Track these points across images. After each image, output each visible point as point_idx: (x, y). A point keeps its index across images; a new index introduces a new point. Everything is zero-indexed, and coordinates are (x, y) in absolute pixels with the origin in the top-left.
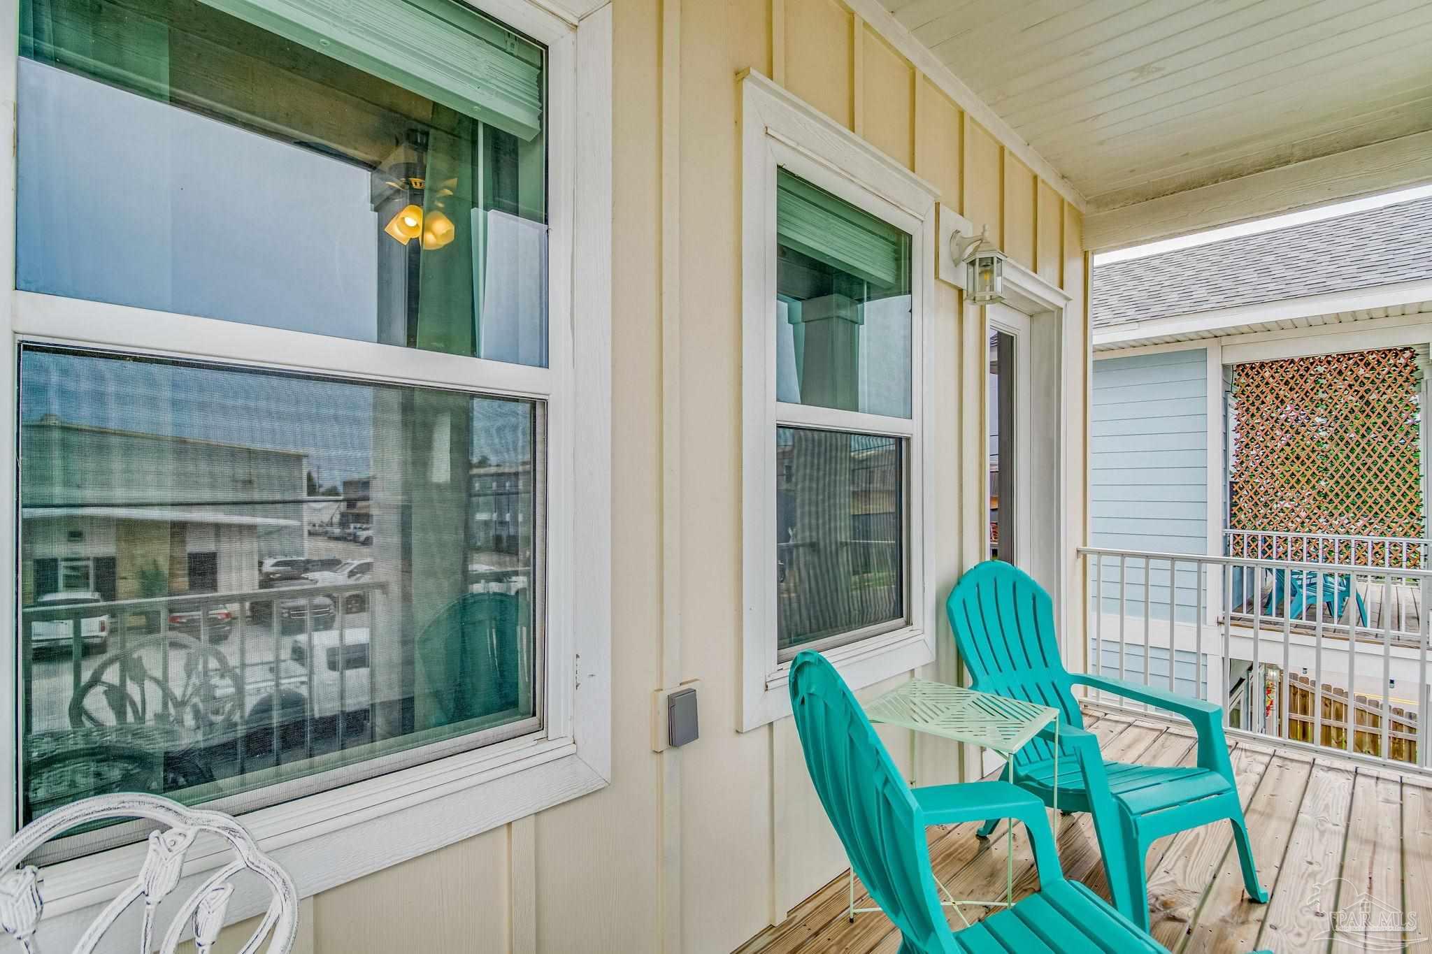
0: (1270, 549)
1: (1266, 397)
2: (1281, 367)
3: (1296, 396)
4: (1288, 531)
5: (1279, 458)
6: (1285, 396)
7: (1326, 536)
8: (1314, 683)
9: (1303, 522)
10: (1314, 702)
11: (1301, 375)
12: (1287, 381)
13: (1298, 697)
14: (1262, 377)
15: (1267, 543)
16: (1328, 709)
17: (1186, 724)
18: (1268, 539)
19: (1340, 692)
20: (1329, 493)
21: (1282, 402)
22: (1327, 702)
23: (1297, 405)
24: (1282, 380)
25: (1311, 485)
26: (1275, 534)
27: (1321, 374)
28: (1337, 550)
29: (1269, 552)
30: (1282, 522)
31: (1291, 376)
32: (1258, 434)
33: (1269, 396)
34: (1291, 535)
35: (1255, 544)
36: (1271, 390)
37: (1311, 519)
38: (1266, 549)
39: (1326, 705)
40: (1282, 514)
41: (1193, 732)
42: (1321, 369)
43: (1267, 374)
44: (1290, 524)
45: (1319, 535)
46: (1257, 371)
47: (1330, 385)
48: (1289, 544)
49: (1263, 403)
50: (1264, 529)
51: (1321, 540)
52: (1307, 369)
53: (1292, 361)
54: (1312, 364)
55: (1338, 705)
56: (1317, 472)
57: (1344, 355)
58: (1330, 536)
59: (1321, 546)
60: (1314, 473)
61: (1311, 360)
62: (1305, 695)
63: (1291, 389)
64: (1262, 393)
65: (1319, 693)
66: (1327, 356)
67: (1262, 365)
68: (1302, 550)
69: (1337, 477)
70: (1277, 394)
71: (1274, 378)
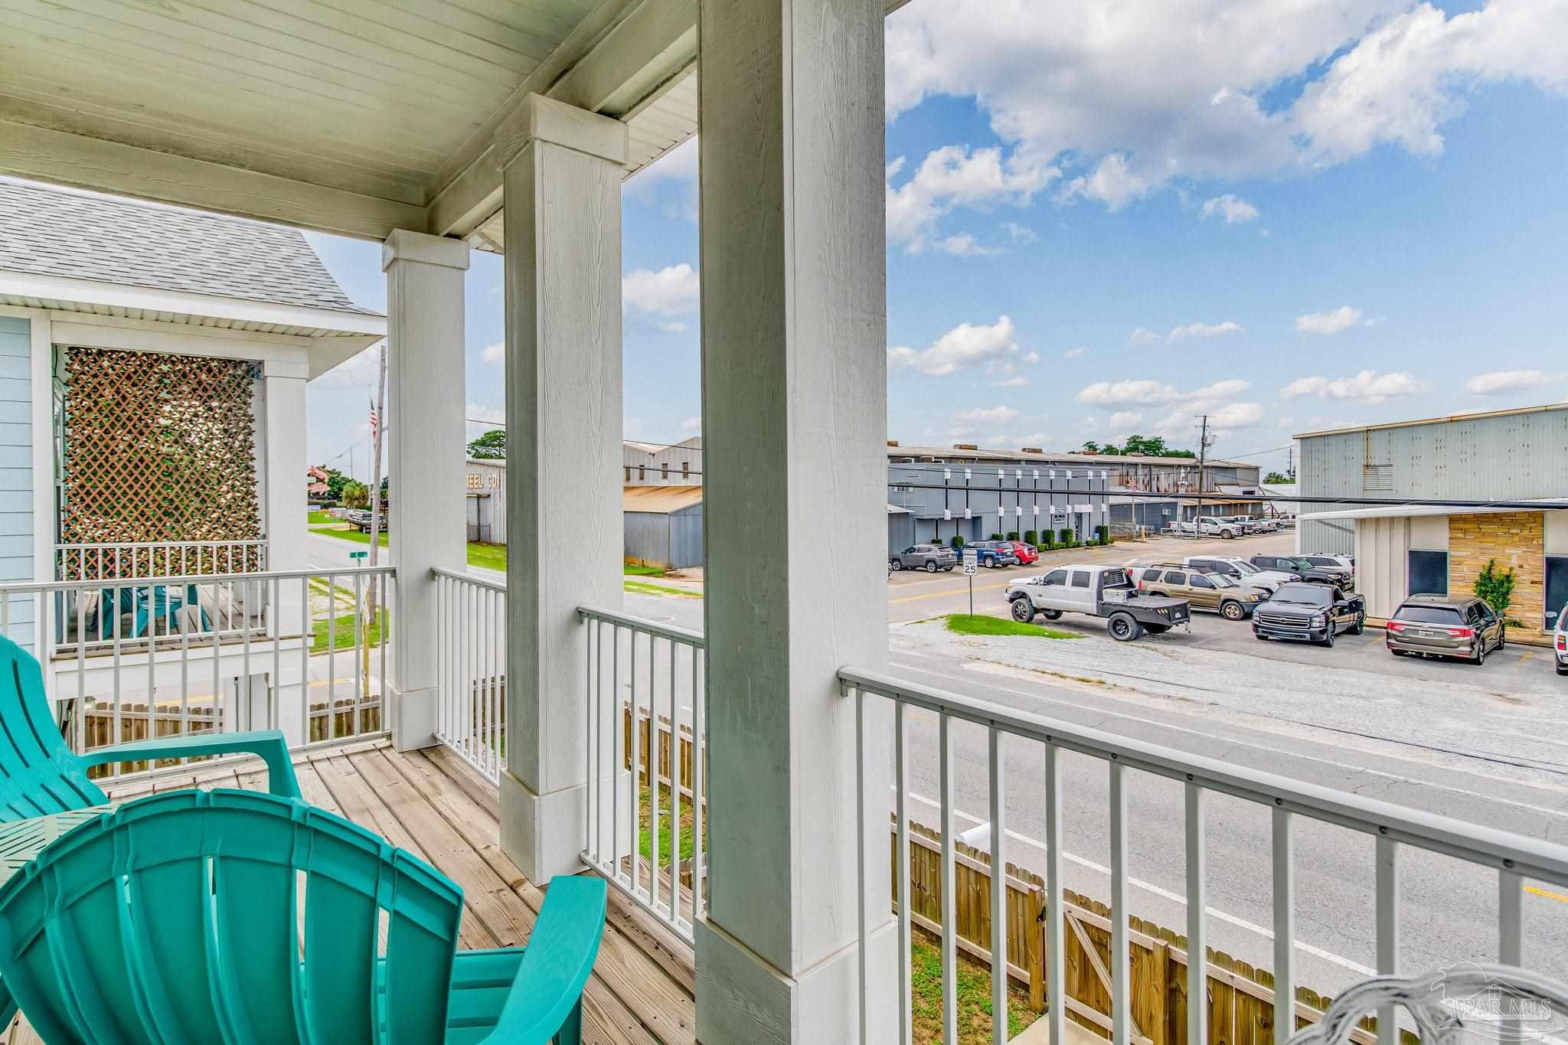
0: (112, 564)
1: (104, 390)
2: (123, 358)
3: (138, 393)
4: (132, 541)
5: (120, 460)
6: (127, 392)
7: (172, 544)
8: (112, 707)
9: (148, 531)
10: (113, 726)
11: (144, 371)
12: (129, 375)
13: (96, 727)
14: (100, 366)
15: (109, 558)
16: (128, 730)
17: (253, 759)
18: (109, 552)
19: (140, 708)
20: (175, 499)
21: (124, 398)
22: (128, 723)
23: (140, 403)
24: (123, 374)
25: (156, 490)
26: (117, 546)
27: (165, 373)
28: (184, 557)
29: (111, 567)
30: (125, 532)
31: (133, 370)
32: (96, 431)
33: (107, 390)
34: (135, 546)
35: (94, 559)
36: (110, 384)
37: (156, 527)
38: (108, 564)
39: (126, 726)
40: (124, 523)
41: (262, 765)
42: (165, 368)
43: (106, 364)
44: (134, 533)
45: (166, 543)
46: (94, 358)
47: (175, 386)
48: (135, 556)
49: (101, 396)
50: (104, 541)
51: (168, 549)
52: (151, 366)
53: (134, 354)
54: (156, 361)
55: (139, 722)
56: (162, 477)
57: (187, 357)
58: (177, 544)
59: (168, 555)
60: (159, 478)
61: (155, 357)
62: (102, 722)
63: (134, 385)
64: (100, 384)
65: (118, 716)
66: (171, 356)
67: (101, 353)
68: (148, 561)
69: (182, 482)
70: (118, 388)
71: (114, 370)
